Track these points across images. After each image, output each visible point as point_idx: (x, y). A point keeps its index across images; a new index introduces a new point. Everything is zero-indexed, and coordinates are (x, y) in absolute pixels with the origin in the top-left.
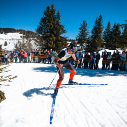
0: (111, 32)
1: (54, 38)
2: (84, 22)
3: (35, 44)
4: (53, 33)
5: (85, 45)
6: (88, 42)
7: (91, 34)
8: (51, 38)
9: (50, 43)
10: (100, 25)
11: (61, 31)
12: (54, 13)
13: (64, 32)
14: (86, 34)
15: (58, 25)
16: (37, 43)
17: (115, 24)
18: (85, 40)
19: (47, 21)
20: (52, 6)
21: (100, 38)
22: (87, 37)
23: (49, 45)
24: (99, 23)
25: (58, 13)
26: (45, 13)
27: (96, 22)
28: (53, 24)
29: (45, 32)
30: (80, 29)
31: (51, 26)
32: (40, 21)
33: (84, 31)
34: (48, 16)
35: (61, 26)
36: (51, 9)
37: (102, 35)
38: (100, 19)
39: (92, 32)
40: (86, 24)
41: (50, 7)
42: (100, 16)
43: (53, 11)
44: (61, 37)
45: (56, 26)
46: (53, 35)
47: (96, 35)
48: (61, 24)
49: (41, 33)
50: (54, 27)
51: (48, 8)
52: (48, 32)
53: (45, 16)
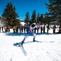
0: (40, 17)
1: (13, 20)
2: (28, 12)
3: (1, 22)
4: (12, 17)
5: (29, 23)
6: (30, 22)
7: (31, 18)
8: (11, 20)
9: (11, 22)
10: (35, 14)
11: (16, 16)
12: (12, 7)
13: (18, 17)
14: (29, 18)
15: (15, 13)
16: (3, 22)
17: (41, 14)
18: (28, 21)
19: (8, 11)
20: (11, 3)
21: (35, 20)
22: (30, 20)
23: (10, 23)
24: (34, 13)
25: (14, 7)
26: (7, 7)
27: (33, 13)
28: (11, 12)
29: (7, 17)
30: (26, 15)
31: (11, 13)
32: (4, 10)
33: (28, 17)
34: (8, 8)
35: (16, 14)
36: (10, 4)
37: (36, 19)
38: (35, 11)
39: (32, 17)
40: (29, 13)
41: (10, 3)
42: (35, 10)
43: (11, 6)
44: (16, 19)
45: (13, 14)
46: (12, 18)
47: (33, 19)
48: (16, 13)
49: (5, 17)
50: (12, 14)
51: (8, 4)
52: (9, 16)
53: (7, 8)
